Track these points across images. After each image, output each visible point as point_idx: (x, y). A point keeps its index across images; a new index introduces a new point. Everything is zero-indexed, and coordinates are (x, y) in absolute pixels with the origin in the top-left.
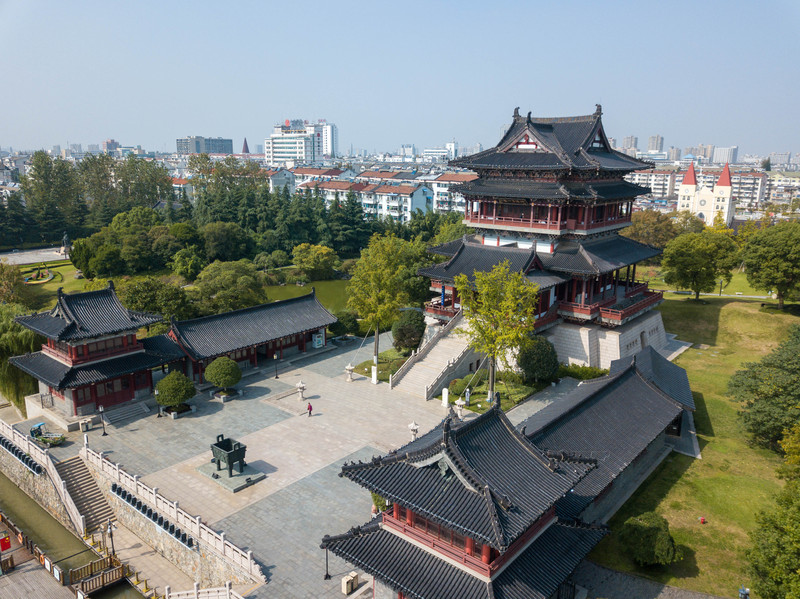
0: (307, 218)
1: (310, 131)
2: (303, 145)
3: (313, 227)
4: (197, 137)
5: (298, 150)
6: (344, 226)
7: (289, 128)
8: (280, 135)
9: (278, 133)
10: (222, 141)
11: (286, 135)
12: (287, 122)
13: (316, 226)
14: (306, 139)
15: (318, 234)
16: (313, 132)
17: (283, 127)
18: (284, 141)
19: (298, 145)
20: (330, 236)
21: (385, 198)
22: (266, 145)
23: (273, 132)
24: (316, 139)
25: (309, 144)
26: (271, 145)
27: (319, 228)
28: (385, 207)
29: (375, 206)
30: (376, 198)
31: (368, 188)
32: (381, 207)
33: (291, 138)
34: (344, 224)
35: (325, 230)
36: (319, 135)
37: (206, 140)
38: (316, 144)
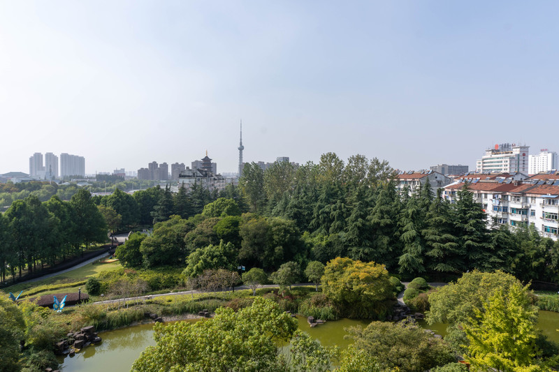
0: (388, 221)
1: (516, 151)
2: (508, 163)
3: (397, 233)
4: (443, 165)
5: (503, 167)
6: (444, 236)
7: (498, 151)
8: (489, 156)
9: (489, 155)
10: (462, 167)
11: (493, 156)
12: (497, 146)
13: (402, 232)
14: (511, 158)
15: (403, 243)
16: (518, 153)
17: (493, 151)
18: (492, 160)
19: (503, 163)
20: (420, 248)
21: (539, 201)
22: (478, 165)
23: (484, 154)
24: (521, 158)
25: (513, 162)
26: (481, 164)
27: (406, 236)
28: (539, 213)
29: (524, 211)
30: (527, 201)
31: (519, 189)
32: (533, 214)
33: (498, 158)
34: (444, 232)
35: (413, 239)
36: (524, 155)
37: (449, 167)
38: (521, 162)
